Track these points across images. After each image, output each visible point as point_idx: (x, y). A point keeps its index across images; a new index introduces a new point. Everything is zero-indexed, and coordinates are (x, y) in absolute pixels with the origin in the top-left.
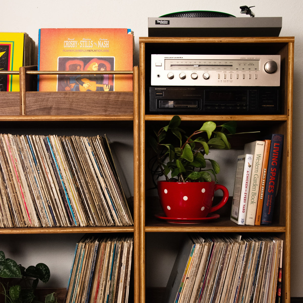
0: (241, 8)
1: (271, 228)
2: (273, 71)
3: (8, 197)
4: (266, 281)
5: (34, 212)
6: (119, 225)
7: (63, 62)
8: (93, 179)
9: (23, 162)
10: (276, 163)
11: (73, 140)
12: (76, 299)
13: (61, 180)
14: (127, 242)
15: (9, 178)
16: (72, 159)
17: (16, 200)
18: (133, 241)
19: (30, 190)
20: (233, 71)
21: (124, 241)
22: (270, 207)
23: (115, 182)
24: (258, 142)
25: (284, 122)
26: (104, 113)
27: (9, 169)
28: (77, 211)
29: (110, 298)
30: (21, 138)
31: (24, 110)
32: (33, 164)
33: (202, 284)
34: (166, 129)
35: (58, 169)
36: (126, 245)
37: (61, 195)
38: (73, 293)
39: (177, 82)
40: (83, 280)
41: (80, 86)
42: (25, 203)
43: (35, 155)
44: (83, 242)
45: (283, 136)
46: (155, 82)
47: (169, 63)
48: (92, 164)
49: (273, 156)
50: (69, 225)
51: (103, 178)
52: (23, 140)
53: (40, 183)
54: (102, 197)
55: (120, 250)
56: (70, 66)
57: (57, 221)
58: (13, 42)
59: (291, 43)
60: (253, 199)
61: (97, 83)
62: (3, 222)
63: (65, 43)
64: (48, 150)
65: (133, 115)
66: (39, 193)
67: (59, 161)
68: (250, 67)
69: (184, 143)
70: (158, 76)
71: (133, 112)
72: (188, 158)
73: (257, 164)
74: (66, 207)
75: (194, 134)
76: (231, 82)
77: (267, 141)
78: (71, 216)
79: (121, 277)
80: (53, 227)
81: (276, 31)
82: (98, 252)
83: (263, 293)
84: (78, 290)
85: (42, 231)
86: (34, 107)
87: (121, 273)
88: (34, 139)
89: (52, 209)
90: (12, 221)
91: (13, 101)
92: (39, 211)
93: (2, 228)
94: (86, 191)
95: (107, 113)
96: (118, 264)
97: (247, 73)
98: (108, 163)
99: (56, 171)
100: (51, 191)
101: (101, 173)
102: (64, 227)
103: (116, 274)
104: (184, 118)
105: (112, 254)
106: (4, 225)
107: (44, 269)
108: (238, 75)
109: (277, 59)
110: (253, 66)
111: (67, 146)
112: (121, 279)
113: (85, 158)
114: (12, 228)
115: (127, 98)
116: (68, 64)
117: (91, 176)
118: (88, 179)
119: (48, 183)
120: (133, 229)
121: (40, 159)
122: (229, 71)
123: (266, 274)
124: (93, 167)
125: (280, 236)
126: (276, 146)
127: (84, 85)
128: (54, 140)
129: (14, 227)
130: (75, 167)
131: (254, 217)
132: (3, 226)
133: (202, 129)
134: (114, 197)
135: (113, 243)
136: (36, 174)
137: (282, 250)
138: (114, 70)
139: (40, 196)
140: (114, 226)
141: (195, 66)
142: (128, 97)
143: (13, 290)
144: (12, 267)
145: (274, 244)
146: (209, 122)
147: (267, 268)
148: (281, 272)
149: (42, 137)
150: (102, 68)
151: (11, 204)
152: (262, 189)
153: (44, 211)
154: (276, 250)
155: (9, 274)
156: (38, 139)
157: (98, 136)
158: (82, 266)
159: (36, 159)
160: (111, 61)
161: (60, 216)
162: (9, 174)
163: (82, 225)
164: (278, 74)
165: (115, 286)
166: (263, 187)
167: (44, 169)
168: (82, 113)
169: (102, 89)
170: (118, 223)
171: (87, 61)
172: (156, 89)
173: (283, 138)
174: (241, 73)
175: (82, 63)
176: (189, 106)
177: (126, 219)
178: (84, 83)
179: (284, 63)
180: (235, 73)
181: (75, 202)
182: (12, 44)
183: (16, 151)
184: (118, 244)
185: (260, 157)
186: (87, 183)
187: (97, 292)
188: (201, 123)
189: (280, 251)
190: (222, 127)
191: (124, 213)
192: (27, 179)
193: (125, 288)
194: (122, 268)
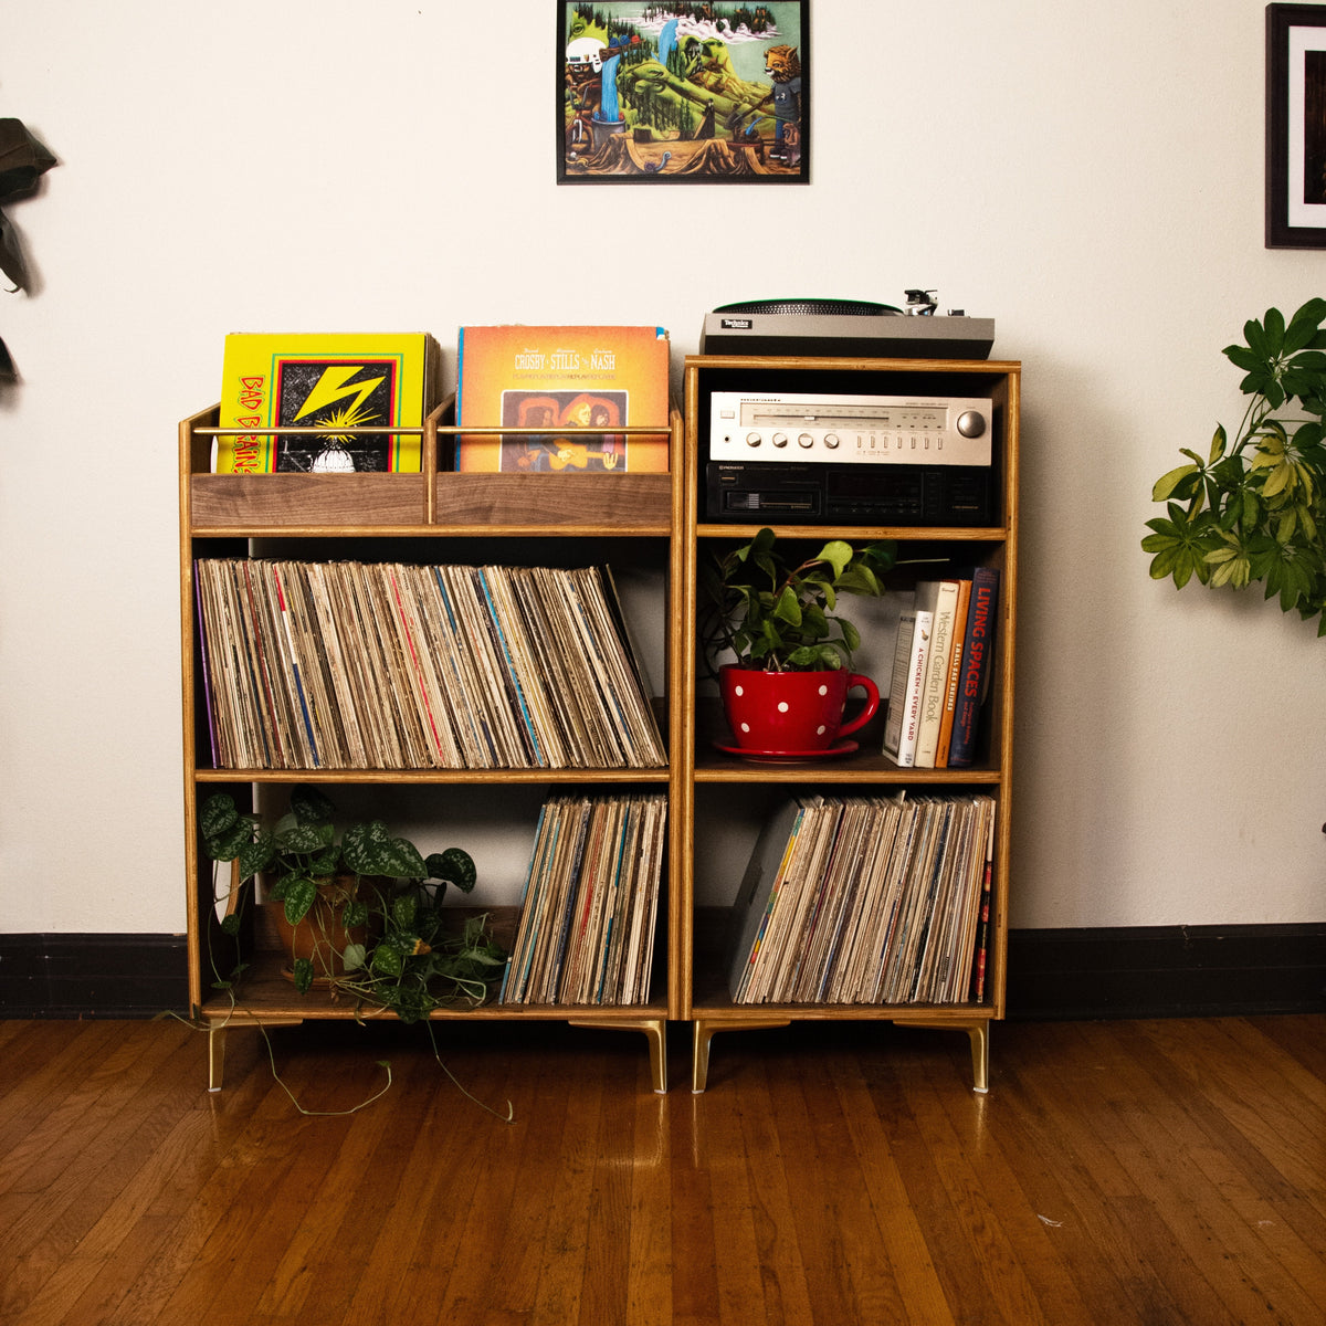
0: (906, 292)
1: (970, 774)
2: (976, 431)
3: (394, 703)
4: (956, 890)
5: (451, 736)
6: (636, 765)
7: (513, 401)
8: (579, 664)
9: (427, 626)
10: (984, 632)
11: (536, 577)
12: (540, 928)
13: (509, 666)
14: (654, 803)
15: (397, 660)
16: (533, 619)
17: (410, 708)
18: (668, 800)
19: (441, 688)
20: (890, 431)
21: (648, 801)
22: (968, 727)
23: (629, 671)
24: (944, 585)
25: (999, 545)
26: (606, 520)
27: (395, 640)
28: (543, 735)
29: (616, 925)
30: (423, 572)
31: (433, 513)
32: (448, 630)
33: (817, 896)
34: (743, 554)
35: (502, 642)
36: (651, 809)
37: (509, 699)
38: (533, 912)
39: (768, 454)
40: (556, 886)
41: (552, 456)
42: (431, 716)
43: (453, 609)
44: (556, 803)
45: (999, 572)
46: (718, 452)
47: (749, 411)
48: (579, 632)
49: (977, 617)
50: (526, 766)
51: (603, 661)
52: (427, 577)
53: (464, 672)
54: (600, 703)
55: (637, 821)
56: (529, 409)
57: (499, 756)
58: (402, 355)
59: (1014, 375)
60: (931, 710)
61: (589, 450)
62: (383, 756)
63: (519, 360)
64: (481, 598)
65: (671, 525)
66: (462, 694)
67: (505, 623)
68: (927, 422)
69: (780, 585)
70: (727, 439)
71: (670, 518)
72: (790, 618)
73: (942, 634)
74: (520, 726)
75: (804, 566)
76: (886, 454)
77: (963, 583)
78: (531, 745)
79: (640, 879)
80: (490, 768)
81: (981, 348)
82: (589, 824)
83: (951, 914)
84: (544, 906)
85: (468, 777)
86: (455, 506)
87: (641, 872)
88: (451, 575)
89: (490, 728)
90: (402, 754)
91: (408, 492)
92: (460, 734)
93: (382, 769)
94: (564, 691)
95: (614, 520)
96: (633, 852)
97: (920, 435)
98: (613, 629)
99: (499, 647)
100: (486, 689)
101: (597, 651)
102: (514, 769)
103: (629, 874)
104: (782, 532)
105: (620, 829)
106: (385, 763)
107: (462, 861)
108: (900, 440)
109: (985, 406)
110: (933, 420)
111: (523, 590)
112: (639, 885)
113: (563, 617)
114: (401, 769)
115: (658, 488)
116: (524, 408)
117: (576, 656)
118: (569, 664)
119: (481, 671)
120: (667, 776)
121: (464, 618)
122: (882, 431)
123: (957, 874)
124: (581, 637)
125: (989, 791)
126: (984, 594)
127: (560, 453)
128: (495, 576)
129: (407, 769)
130: (540, 638)
131: (933, 749)
132: (383, 766)
133: (822, 556)
134: (625, 703)
135: (622, 806)
136: (454, 653)
137: (992, 822)
138: (627, 425)
139: (463, 700)
140: (626, 767)
141: (807, 418)
142: (659, 484)
143: (401, 906)
144: (407, 855)
145: (975, 809)
146: (838, 544)
147: (961, 861)
148: (990, 868)
149: (468, 571)
150: (600, 416)
151: (400, 719)
152: (953, 689)
153: (471, 733)
154: (980, 823)
155: (402, 869)
156: (460, 575)
157: (592, 568)
158: (555, 855)
159: (454, 619)
160: (619, 399)
161: (507, 745)
162: (395, 653)
163: (554, 765)
164: (987, 439)
165: (627, 899)
166: (954, 684)
167: (471, 641)
168: (559, 519)
169: (599, 462)
170: (634, 762)
171: (565, 399)
172: (721, 468)
173: (999, 576)
174: (906, 435)
175: (555, 405)
176: (793, 506)
177: (653, 753)
178: (559, 449)
179: (999, 414)
180: (894, 435)
181: (540, 715)
182: (398, 359)
183: (413, 602)
184: (633, 807)
185: (947, 617)
186: (565, 672)
187: (587, 911)
188: (820, 544)
189: (988, 824)
190: (864, 553)
191: (647, 739)
192: (435, 663)
193: (648, 903)
194: (642, 859)
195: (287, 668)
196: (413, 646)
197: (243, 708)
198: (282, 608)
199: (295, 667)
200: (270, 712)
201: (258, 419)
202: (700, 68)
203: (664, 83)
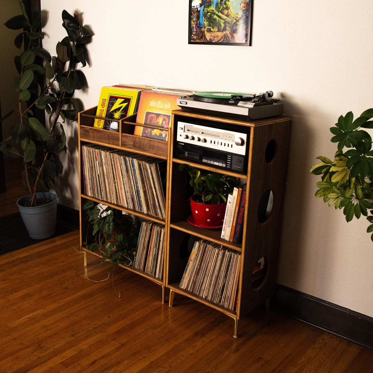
2: (242, 144)
3: (115, 188)
4: (231, 278)
5: (125, 199)
7: (147, 114)
9: (122, 171)
10: (244, 205)
11: (143, 163)
12: (141, 252)
13: (137, 185)
14: (164, 229)
15: (116, 178)
16: (142, 174)
19: (124, 187)
20: (219, 140)
21: (162, 228)
22: (238, 232)
23: (161, 193)
24: (235, 188)
27: (116, 173)
28: (143, 204)
29: (155, 257)
30: (121, 157)
31: (121, 144)
32: (126, 173)
33: (199, 266)
35: (136, 178)
36: (163, 231)
37: (137, 193)
38: (140, 247)
40: (145, 243)
41: (152, 131)
42: (122, 193)
44: (145, 222)
46: (178, 138)
47: (186, 128)
49: (243, 200)
50: (140, 211)
51: (155, 189)
52: (122, 159)
53: (129, 184)
55: (160, 233)
57: (135, 207)
58: (132, 97)
59: (252, 128)
60: (229, 224)
63: (150, 103)
64: (132, 167)
65: (167, 157)
66: (128, 189)
67: (137, 174)
68: (229, 138)
71: (167, 155)
73: (233, 203)
74: (139, 201)
76: (218, 147)
77: (240, 189)
78: (141, 206)
79: (160, 247)
80: (133, 209)
82: (151, 230)
83: (230, 284)
84: (142, 247)
88: (127, 159)
90: (116, 201)
91: (117, 137)
92: (127, 199)
94: (148, 194)
96: (158, 240)
97: (227, 142)
98: (158, 181)
100: (133, 190)
101: (154, 186)
103: (158, 245)
105: (156, 233)
109: (244, 136)
110: (231, 138)
111: (141, 166)
112: (160, 249)
114: (116, 205)
116: (150, 116)
119: (132, 185)
120: (165, 223)
122: (217, 139)
126: (245, 194)
128: (135, 161)
131: (229, 235)
134: (160, 201)
135: (157, 227)
136: (127, 179)
139: (128, 191)
141: (200, 133)
143: (119, 236)
145: (237, 257)
147: (233, 270)
149: (130, 159)
150: (164, 122)
151: (117, 192)
153: (129, 200)
157: (154, 164)
158: (144, 235)
160: (169, 117)
161: (136, 205)
163: (145, 213)
164: (245, 146)
165: (157, 252)
166: (236, 219)
167: (130, 177)
170: (160, 217)
171: (158, 115)
175: (155, 116)
176: (195, 157)
181: (143, 199)
183: (119, 164)
184: (159, 229)
185: (235, 198)
186: (148, 190)
187: (150, 252)
191: (164, 212)
192: (123, 180)
193: (162, 254)
194: (160, 243)
195: (97, 175)
196: (119, 175)
197: (90, 182)
198: (96, 160)
199: (98, 175)
200: (94, 184)
201: (103, 110)
202: (223, 9)
203: (214, 14)
